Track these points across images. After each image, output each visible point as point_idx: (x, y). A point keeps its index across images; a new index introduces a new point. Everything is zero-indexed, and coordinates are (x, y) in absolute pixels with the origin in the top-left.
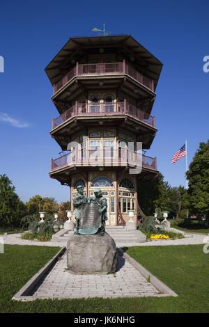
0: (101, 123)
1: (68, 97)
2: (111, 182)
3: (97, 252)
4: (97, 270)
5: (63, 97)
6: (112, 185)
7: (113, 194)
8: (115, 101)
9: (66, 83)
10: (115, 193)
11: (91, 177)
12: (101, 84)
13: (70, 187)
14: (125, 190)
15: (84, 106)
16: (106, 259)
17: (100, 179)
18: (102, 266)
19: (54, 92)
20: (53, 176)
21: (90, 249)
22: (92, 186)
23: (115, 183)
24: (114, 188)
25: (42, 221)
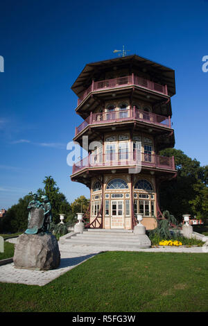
0: (113, 129)
1: (89, 107)
2: (125, 184)
3: (33, 249)
4: (32, 265)
5: (84, 108)
6: (127, 187)
7: (128, 196)
8: (129, 108)
9: (86, 97)
10: (130, 194)
11: (106, 179)
12: (114, 95)
13: (90, 189)
14: (142, 191)
15: (101, 115)
16: (40, 256)
17: (116, 181)
18: (37, 262)
19: (78, 104)
20: (74, 179)
21: (29, 247)
22: (108, 188)
23: (129, 185)
24: (129, 190)
25: (62, 222)
